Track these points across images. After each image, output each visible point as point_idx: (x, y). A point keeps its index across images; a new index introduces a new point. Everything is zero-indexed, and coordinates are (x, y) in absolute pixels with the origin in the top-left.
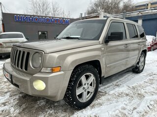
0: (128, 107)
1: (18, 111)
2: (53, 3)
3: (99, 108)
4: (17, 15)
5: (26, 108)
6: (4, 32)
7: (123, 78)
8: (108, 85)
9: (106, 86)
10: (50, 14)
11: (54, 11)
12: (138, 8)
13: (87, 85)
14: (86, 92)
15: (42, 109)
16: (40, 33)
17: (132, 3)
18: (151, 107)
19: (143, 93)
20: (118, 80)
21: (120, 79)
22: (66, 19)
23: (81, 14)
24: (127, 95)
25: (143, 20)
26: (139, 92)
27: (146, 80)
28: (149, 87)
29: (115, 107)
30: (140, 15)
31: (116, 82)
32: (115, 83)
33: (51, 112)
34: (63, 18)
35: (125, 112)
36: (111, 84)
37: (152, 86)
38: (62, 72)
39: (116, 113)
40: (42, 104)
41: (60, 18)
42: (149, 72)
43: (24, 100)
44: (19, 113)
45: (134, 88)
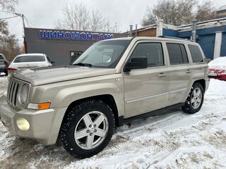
0: (149, 159)
1: (7, 155)
2: (93, 12)
3: (107, 159)
4: (43, 30)
5: (19, 152)
6: (26, 53)
7: (164, 120)
8: (137, 128)
9: (133, 130)
10: (90, 27)
11: (95, 23)
12: (221, 14)
13: (93, 127)
14: (93, 137)
15: (37, 155)
16: (73, 54)
17: (212, 7)
18: (180, 162)
19: (181, 142)
20: (154, 123)
21: (158, 122)
22: (108, 33)
23: (131, 26)
24: (156, 143)
25: (223, 33)
26: (176, 141)
27: (196, 125)
28: (195, 135)
29: (128, 159)
30: (219, 25)
31: (150, 125)
32: (148, 126)
33: (45, 159)
34: (104, 33)
35: (140, 166)
36: (143, 127)
37: (201, 133)
38: (52, 110)
39: (127, 166)
40: (39, 148)
41: (100, 33)
42: (209, 112)
43: (21, 143)
44: (9, 158)
45: (172, 134)
